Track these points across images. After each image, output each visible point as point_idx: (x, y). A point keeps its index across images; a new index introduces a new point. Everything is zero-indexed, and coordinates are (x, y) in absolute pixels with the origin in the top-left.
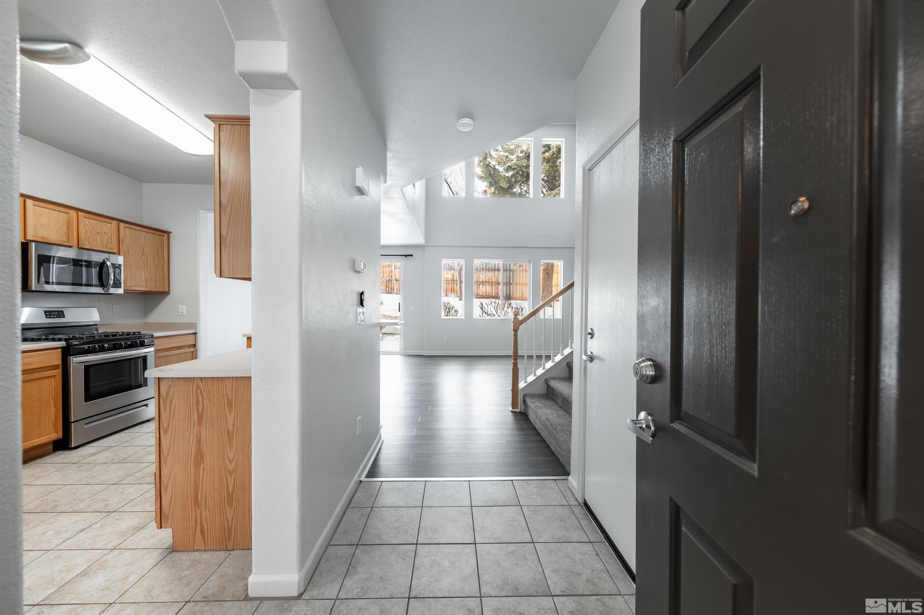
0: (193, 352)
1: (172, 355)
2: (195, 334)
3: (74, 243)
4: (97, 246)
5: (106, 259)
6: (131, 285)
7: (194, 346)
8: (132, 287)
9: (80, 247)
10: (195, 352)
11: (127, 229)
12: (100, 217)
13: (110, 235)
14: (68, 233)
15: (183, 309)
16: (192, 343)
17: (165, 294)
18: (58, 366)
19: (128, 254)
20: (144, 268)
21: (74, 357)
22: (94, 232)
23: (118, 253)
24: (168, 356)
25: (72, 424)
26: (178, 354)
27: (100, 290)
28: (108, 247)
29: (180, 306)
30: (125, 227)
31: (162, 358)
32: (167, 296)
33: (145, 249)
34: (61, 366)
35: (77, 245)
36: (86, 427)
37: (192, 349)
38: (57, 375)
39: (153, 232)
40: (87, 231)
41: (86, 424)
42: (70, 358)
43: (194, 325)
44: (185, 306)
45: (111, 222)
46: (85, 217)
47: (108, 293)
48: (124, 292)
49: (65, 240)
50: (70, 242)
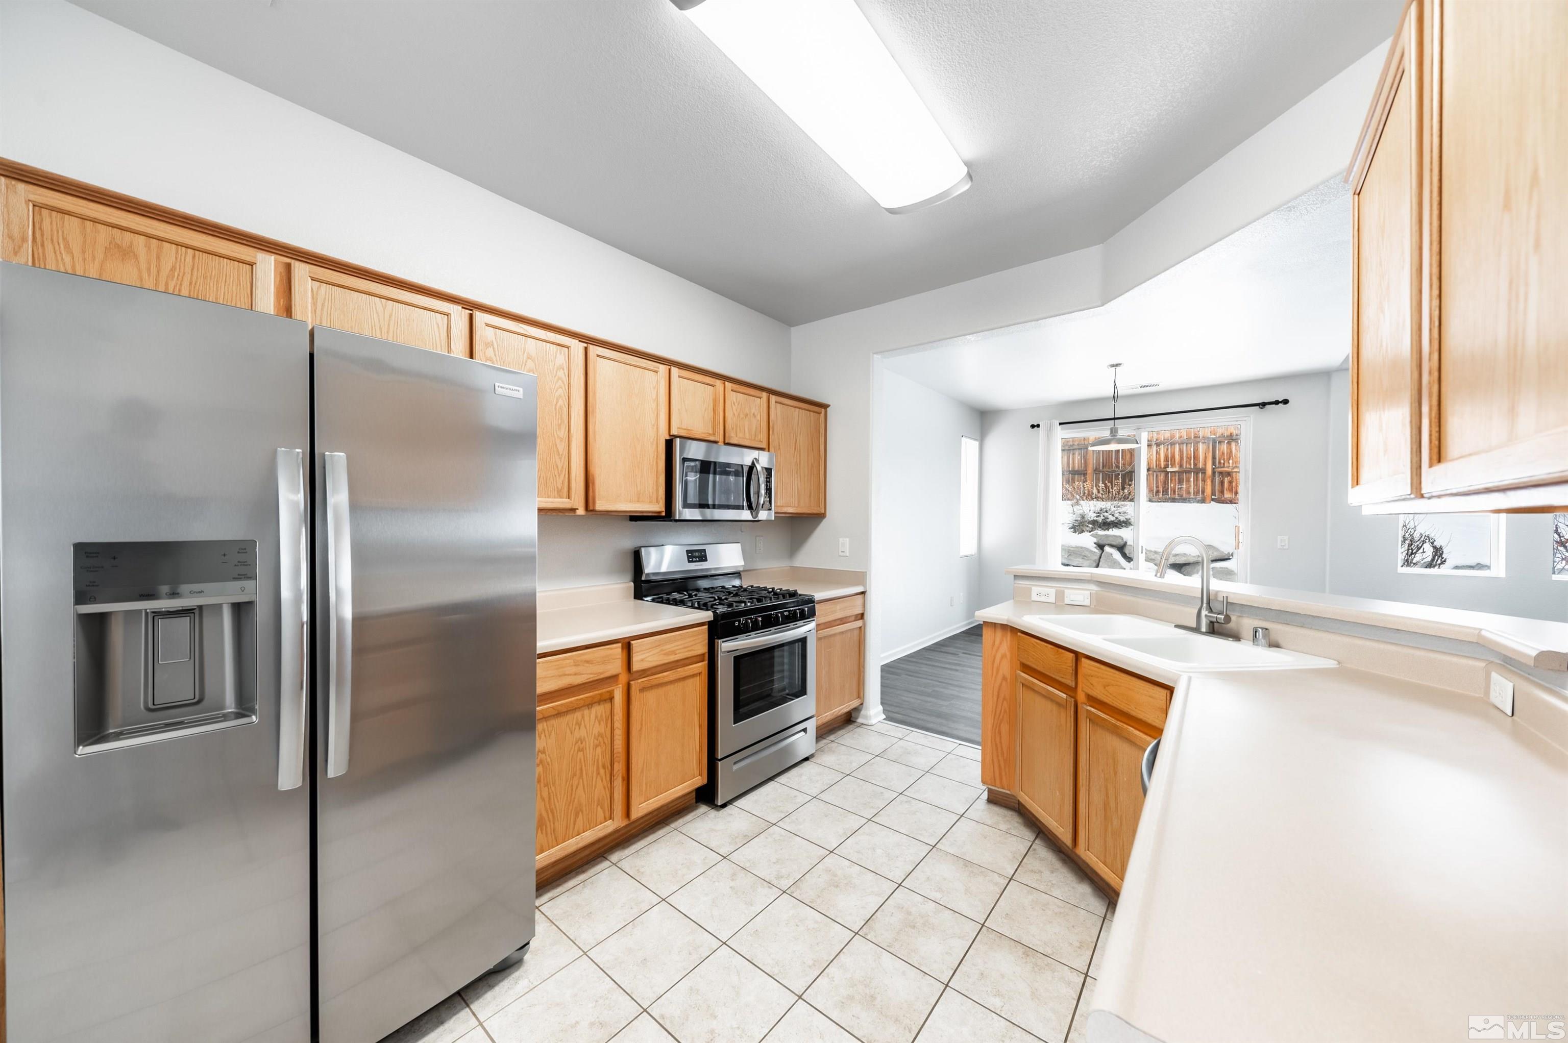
0: (860, 627)
1: (834, 635)
2: (863, 593)
3: (721, 438)
4: (745, 438)
5: (756, 459)
6: (782, 505)
7: (862, 616)
8: (783, 506)
9: (726, 442)
10: (863, 628)
11: (778, 405)
12: (748, 389)
13: (758, 417)
14: (714, 418)
15: (845, 544)
16: (859, 611)
17: (819, 517)
18: (703, 655)
19: (779, 449)
20: (797, 473)
21: (723, 642)
22: (742, 416)
23: (767, 449)
24: (831, 636)
25: (719, 763)
26: (842, 633)
27: (746, 515)
28: (756, 439)
29: (841, 540)
30: (776, 402)
31: (823, 640)
32: (822, 521)
33: (798, 438)
34: (707, 655)
35: (723, 441)
36: (735, 767)
37: (859, 623)
38: (703, 672)
39: (807, 408)
40: (734, 414)
41: (735, 763)
42: (718, 643)
43: (860, 577)
44: (848, 539)
45: (761, 396)
46: (732, 391)
47: (757, 519)
48: (775, 517)
49: (711, 432)
50: (716, 434)
